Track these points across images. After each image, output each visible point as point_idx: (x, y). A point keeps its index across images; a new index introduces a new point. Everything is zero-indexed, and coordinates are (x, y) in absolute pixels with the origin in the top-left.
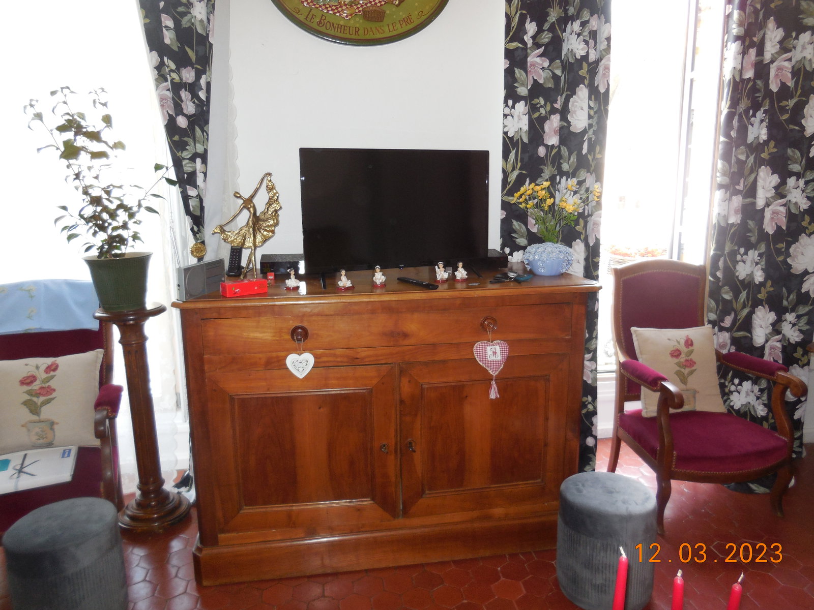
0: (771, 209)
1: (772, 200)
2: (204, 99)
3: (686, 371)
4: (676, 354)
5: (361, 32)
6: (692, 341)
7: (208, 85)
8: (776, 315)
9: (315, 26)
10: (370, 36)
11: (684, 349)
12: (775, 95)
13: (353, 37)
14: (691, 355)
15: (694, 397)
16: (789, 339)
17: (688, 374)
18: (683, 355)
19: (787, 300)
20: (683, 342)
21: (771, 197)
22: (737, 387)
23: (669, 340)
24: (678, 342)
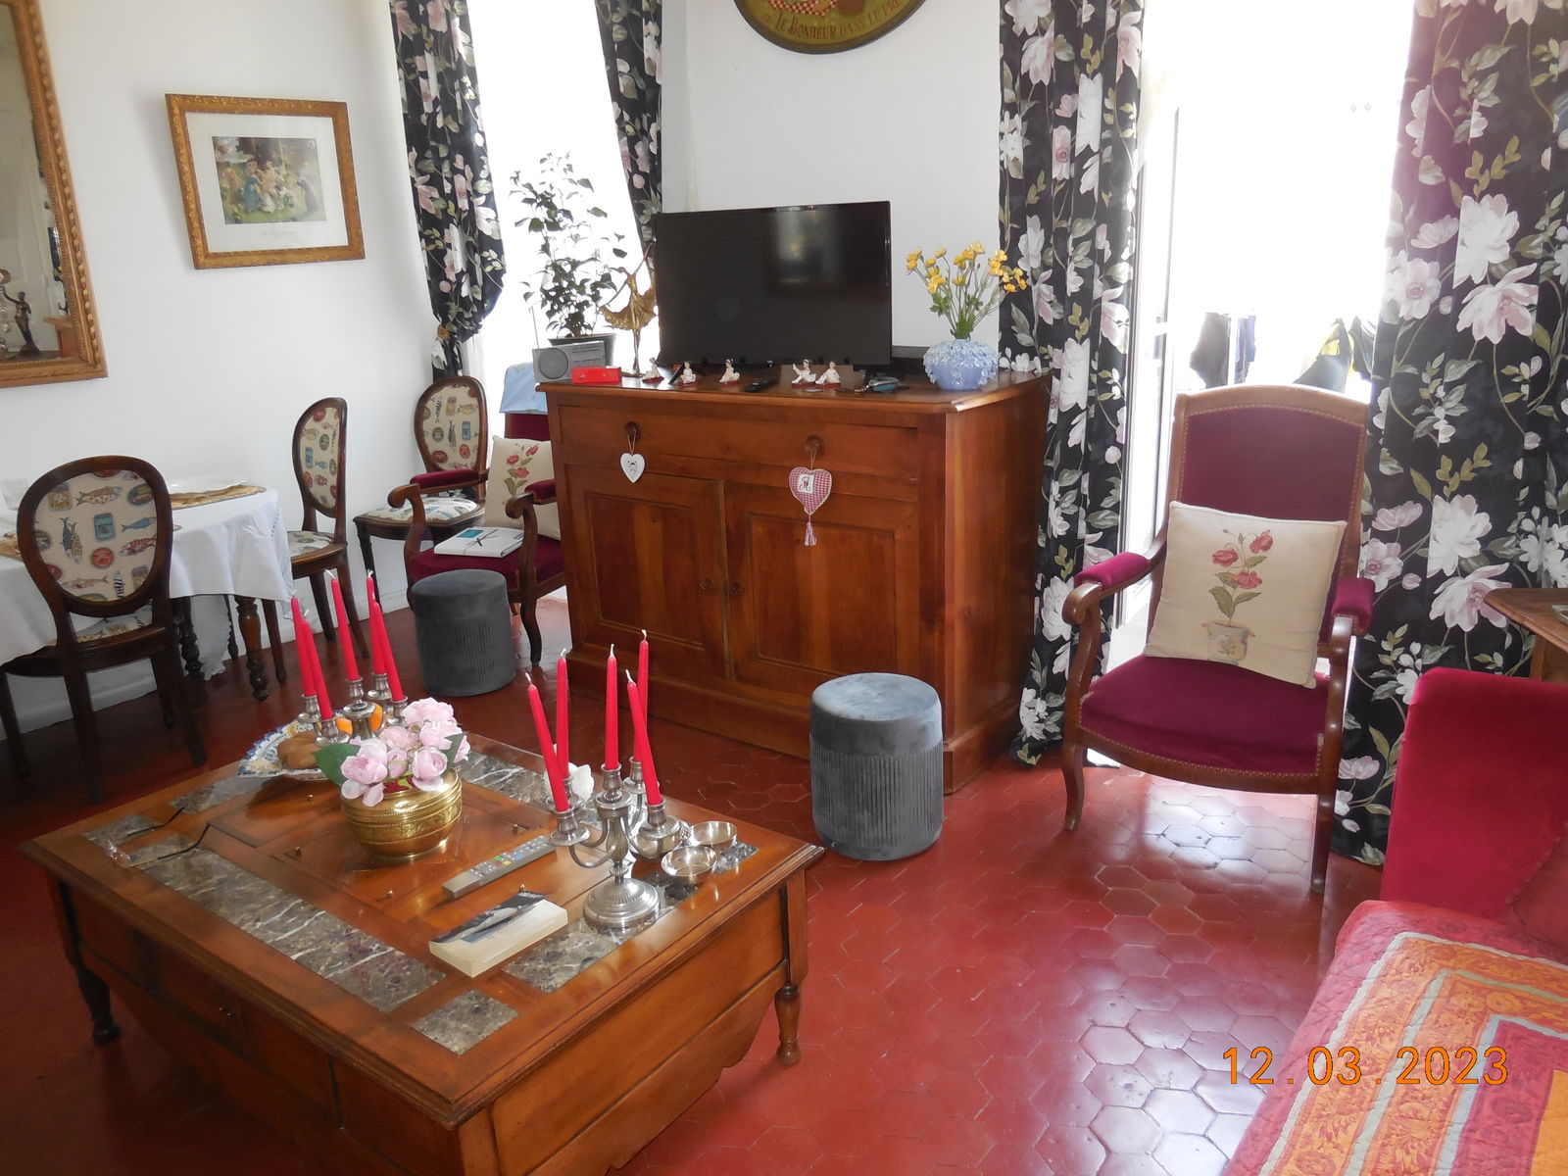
0: (1501, 290)
1: (1502, 268)
2: (655, 153)
3: (1236, 593)
4: (1226, 557)
5: (838, 31)
6: (1271, 542)
7: (659, 134)
8: (1490, 521)
9: (786, 35)
10: (849, 36)
11: (1246, 552)
12: (1529, 30)
13: (829, 40)
14: (1256, 567)
15: (1244, 642)
16: (1556, 582)
17: (1238, 598)
18: (1239, 563)
19: (1556, 496)
20: (1250, 540)
21: (1503, 263)
22: (1415, 661)
23: (1225, 531)
24: (1241, 539)
